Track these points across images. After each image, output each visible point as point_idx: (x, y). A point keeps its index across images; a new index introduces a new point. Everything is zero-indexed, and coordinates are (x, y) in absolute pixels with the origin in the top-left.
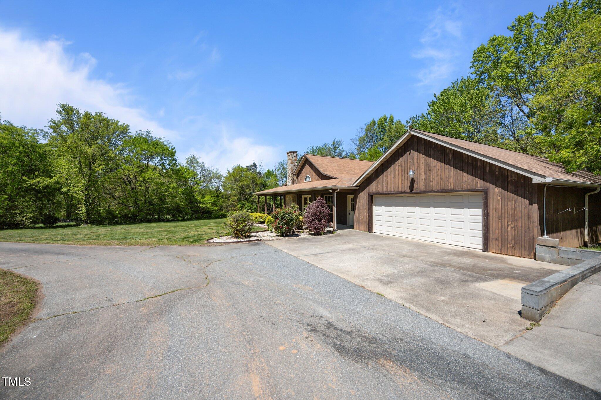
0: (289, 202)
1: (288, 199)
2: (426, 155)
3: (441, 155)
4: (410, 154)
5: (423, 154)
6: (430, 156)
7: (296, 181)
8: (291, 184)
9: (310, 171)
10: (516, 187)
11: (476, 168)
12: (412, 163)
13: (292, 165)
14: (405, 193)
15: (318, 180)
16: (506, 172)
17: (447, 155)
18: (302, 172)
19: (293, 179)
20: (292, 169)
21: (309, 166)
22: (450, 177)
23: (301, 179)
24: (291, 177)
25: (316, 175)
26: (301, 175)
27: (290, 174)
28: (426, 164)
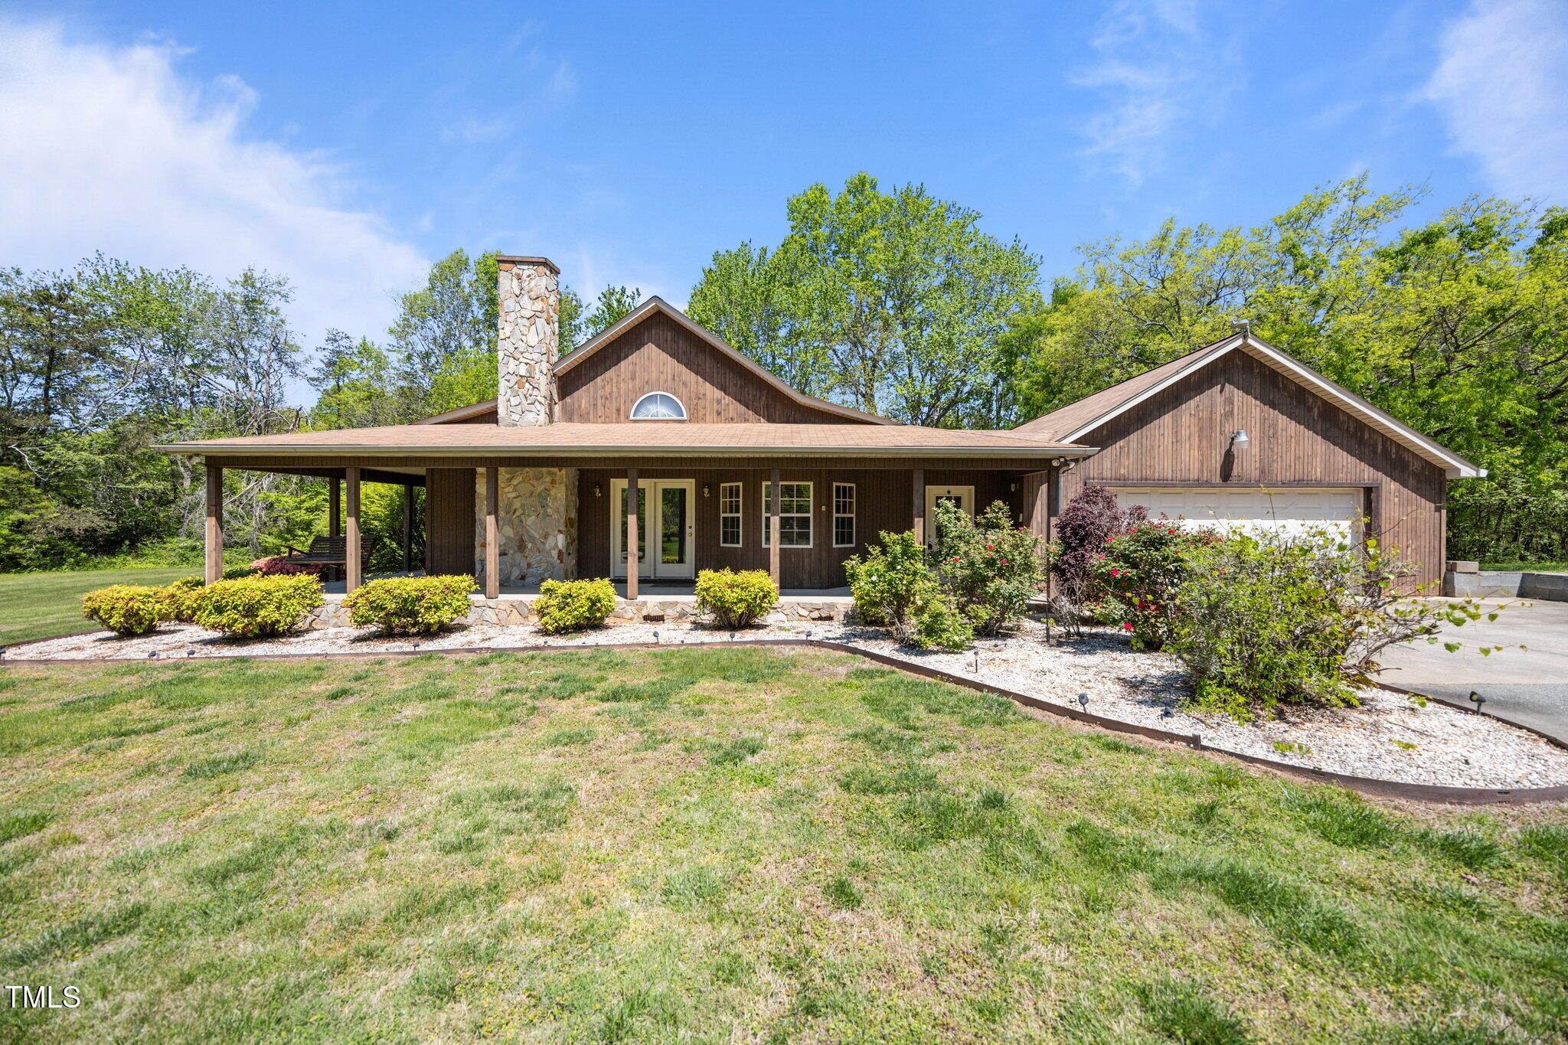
0: (523, 505)
1: (515, 490)
2: (1264, 402)
3: (1296, 407)
4: (1221, 392)
5: (1256, 398)
6: (1273, 406)
7: (557, 409)
8: (543, 418)
9: (680, 376)
10: (1419, 482)
11: (1361, 442)
12: (1229, 414)
13: (548, 329)
14: (1208, 484)
15: (746, 420)
16: (1406, 455)
17: (1310, 409)
18: (611, 373)
19: (552, 399)
20: (549, 350)
21: (673, 355)
22: (1314, 455)
23: (595, 405)
24: (544, 385)
25: (728, 399)
26: (604, 387)
27: (528, 371)
28: (1263, 421)
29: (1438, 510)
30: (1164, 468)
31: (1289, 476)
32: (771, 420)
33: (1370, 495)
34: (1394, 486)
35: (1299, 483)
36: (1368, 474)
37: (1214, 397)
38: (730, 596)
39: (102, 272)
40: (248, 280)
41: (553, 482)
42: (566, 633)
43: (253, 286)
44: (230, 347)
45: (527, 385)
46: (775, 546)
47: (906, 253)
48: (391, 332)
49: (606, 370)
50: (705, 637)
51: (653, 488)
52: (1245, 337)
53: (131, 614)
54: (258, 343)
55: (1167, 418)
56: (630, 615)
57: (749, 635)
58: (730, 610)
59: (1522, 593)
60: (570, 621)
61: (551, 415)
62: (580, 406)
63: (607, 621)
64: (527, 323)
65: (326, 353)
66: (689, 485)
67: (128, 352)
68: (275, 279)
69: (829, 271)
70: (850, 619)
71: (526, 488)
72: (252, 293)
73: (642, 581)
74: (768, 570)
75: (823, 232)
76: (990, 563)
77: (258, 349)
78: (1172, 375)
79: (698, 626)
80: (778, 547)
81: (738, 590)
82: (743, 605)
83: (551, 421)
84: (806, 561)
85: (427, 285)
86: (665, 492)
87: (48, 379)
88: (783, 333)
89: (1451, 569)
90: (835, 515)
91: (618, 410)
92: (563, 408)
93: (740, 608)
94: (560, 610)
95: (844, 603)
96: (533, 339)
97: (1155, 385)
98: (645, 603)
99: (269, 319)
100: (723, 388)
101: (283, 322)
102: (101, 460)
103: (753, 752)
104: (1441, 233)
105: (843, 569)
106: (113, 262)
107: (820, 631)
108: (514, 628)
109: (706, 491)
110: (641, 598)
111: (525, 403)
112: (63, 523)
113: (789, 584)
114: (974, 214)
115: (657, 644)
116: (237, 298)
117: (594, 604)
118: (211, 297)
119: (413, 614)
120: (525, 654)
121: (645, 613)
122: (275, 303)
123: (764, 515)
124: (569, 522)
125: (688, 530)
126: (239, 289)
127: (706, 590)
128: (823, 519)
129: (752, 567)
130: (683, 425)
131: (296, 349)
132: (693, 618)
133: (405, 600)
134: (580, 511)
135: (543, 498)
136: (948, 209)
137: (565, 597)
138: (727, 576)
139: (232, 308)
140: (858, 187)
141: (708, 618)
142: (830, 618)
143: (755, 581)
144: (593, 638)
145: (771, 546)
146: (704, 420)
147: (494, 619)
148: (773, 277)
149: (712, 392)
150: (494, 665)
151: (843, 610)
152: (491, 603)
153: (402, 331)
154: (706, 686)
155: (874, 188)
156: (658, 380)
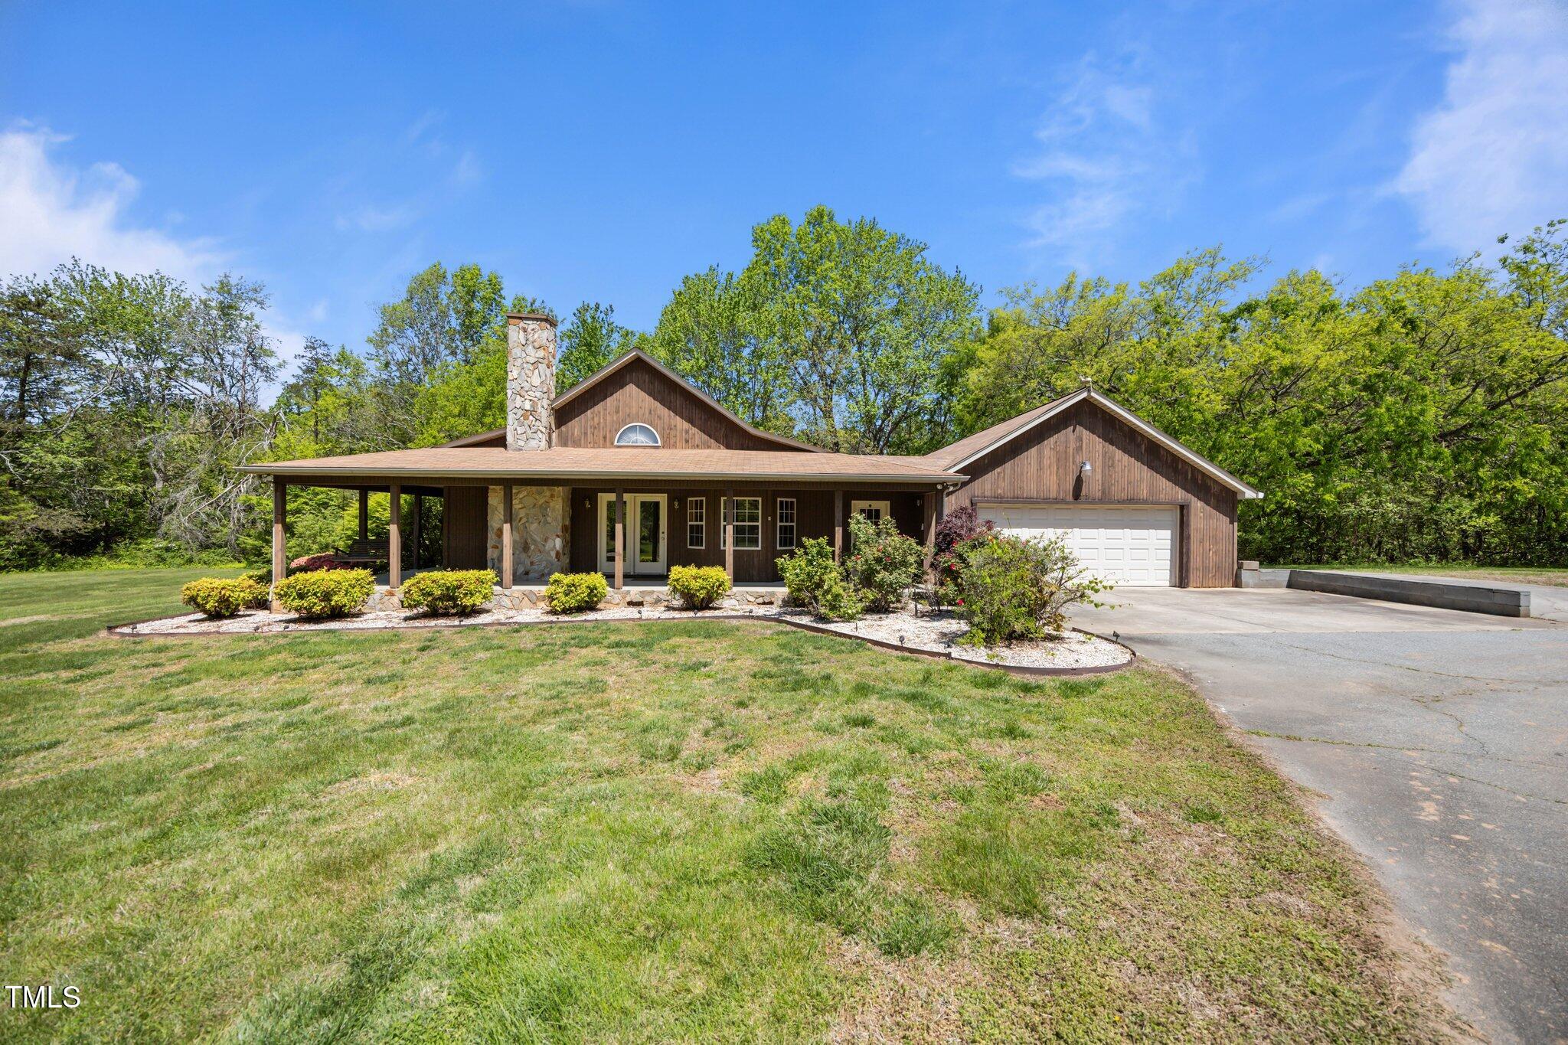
0: (527, 515)
1: (521, 502)
2: (1105, 440)
4: (1073, 432)
5: (1099, 437)
6: (1112, 443)
7: (554, 436)
8: (544, 444)
9: (655, 410)
10: (1218, 501)
11: (1176, 471)
12: (1079, 449)
13: (548, 372)
14: (1063, 501)
15: (709, 447)
16: (1208, 481)
17: (1139, 446)
18: (599, 407)
19: (551, 428)
20: (548, 389)
21: (650, 394)
22: (1141, 480)
23: (586, 434)
24: (545, 417)
25: (694, 430)
26: (593, 419)
27: (532, 406)
28: (1104, 454)
29: (1232, 522)
30: (1031, 489)
31: (1124, 496)
32: (729, 447)
33: (1183, 508)
34: (1200, 504)
35: (1131, 501)
36: (1181, 495)
37: (1068, 436)
38: (694, 585)
39: (78, 277)
40: (224, 287)
41: (552, 496)
42: (571, 613)
43: (229, 293)
44: (206, 353)
45: (531, 418)
46: (729, 548)
47: (859, 283)
48: (370, 341)
49: (595, 405)
50: (676, 614)
51: (634, 502)
52: (1089, 391)
53: (224, 601)
54: (231, 348)
55: (1033, 451)
56: (617, 601)
57: (708, 613)
58: (694, 595)
59: (1289, 586)
60: (573, 603)
61: (549, 442)
62: (573, 434)
63: (599, 606)
64: (532, 368)
65: (305, 360)
66: (662, 499)
67: (100, 355)
68: (252, 286)
69: (789, 297)
70: (786, 603)
71: (529, 501)
72: (228, 300)
73: (626, 576)
74: (724, 566)
75: (784, 261)
76: (878, 560)
77: (234, 355)
78: (1035, 419)
79: (669, 608)
80: (732, 548)
81: (700, 581)
82: (705, 591)
83: (550, 447)
84: (756, 560)
85: (405, 296)
86: (643, 504)
87: (23, 382)
88: (746, 352)
89: (1240, 567)
90: (779, 524)
91: (605, 438)
92: (559, 435)
93: (702, 594)
94: (567, 595)
95: (782, 592)
96: (536, 381)
97: (1022, 426)
98: (628, 592)
99: (243, 324)
100: (691, 421)
101: (257, 327)
102: (78, 462)
103: (705, 666)
104: (1257, 306)
105: (776, 565)
106: (90, 268)
107: (761, 611)
108: (527, 610)
109: (676, 503)
110: (625, 588)
111: (529, 432)
112: (41, 524)
113: (739, 579)
114: (922, 245)
115: (640, 619)
116: (213, 304)
117: (592, 591)
118: (187, 303)
119: (453, 599)
120: (545, 626)
121: (628, 599)
122: (249, 308)
123: (723, 523)
124: (565, 528)
125: (661, 535)
126: (214, 295)
127: (677, 580)
128: (769, 527)
129: (711, 564)
130: (658, 451)
131: (271, 354)
132: (666, 603)
133: (448, 588)
134: (572, 519)
135: (544, 508)
136: (899, 241)
137: (568, 586)
138: (692, 570)
139: (208, 314)
140: (817, 219)
141: (678, 602)
142: (771, 603)
143: (713, 574)
144: (591, 616)
145: (727, 548)
146: (674, 446)
147: (509, 605)
148: (737, 303)
149: (681, 424)
150: (523, 633)
151: (781, 597)
152: (507, 592)
153: (381, 340)
154: (676, 640)
155: (831, 219)
156: (637, 414)
